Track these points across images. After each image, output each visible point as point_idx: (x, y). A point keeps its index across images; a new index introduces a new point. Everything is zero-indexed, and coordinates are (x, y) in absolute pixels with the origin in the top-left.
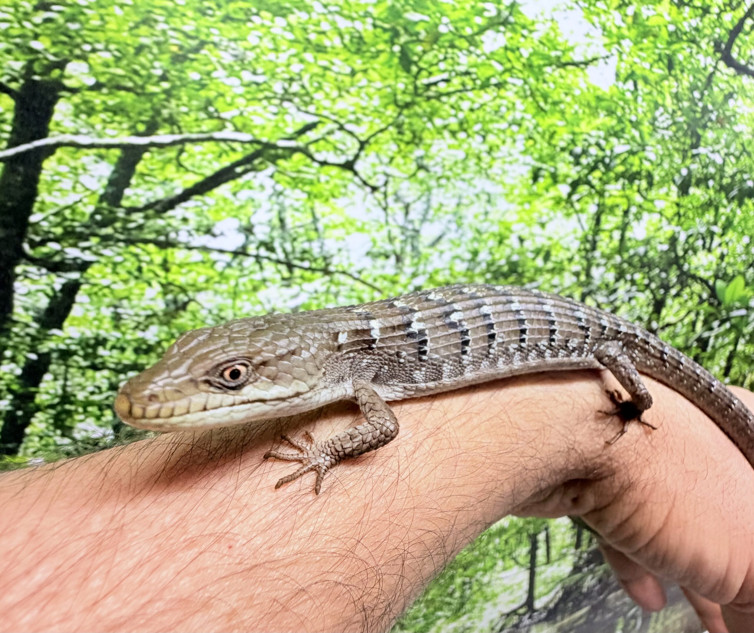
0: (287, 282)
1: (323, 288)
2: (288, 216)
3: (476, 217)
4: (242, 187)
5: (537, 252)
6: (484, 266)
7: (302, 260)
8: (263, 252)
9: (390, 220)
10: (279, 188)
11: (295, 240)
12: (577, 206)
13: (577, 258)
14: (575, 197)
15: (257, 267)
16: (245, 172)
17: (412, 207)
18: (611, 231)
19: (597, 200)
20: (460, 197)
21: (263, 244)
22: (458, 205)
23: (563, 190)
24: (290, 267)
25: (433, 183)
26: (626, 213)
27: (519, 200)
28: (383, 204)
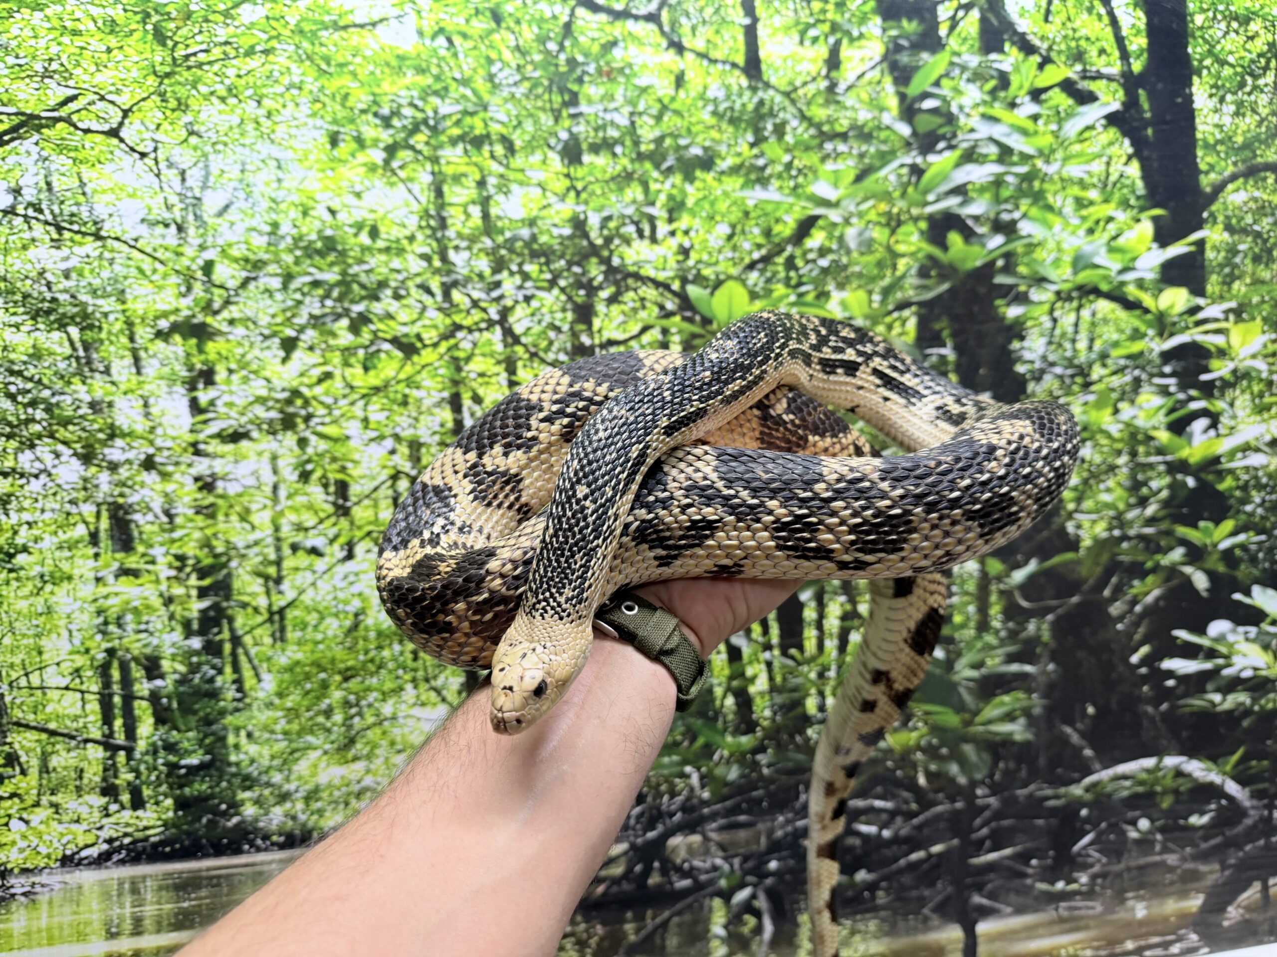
0: (57, 244)
1: (97, 253)
2: (55, 179)
3: (267, 184)
4: (10, 152)
5: (359, 226)
6: (289, 240)
7: (71, 223)
8: (31, 212)
9: (165, 186)
10: (44, 154)
11: (62, 202)
12: (402, 174)
13: (420, 236)
14: (395, 164)
15: (26, 227)
16: (12, 140)
17: (188, 173)
18: (465, 206)
19: (428, 166)
20: (243, 164)
21: (30, 205)
22: (243, 171)
23: (377, 156)
24: (60, 229)
25: (208, 149)
26: (481, 184)
27: (317, 166)
28: (155, 169)
